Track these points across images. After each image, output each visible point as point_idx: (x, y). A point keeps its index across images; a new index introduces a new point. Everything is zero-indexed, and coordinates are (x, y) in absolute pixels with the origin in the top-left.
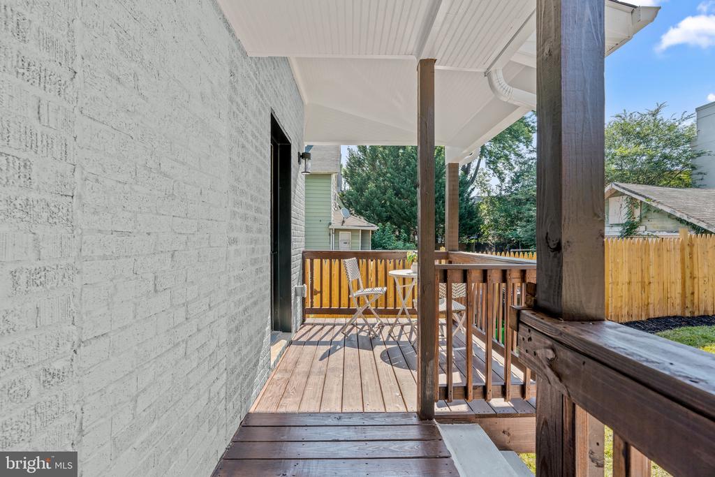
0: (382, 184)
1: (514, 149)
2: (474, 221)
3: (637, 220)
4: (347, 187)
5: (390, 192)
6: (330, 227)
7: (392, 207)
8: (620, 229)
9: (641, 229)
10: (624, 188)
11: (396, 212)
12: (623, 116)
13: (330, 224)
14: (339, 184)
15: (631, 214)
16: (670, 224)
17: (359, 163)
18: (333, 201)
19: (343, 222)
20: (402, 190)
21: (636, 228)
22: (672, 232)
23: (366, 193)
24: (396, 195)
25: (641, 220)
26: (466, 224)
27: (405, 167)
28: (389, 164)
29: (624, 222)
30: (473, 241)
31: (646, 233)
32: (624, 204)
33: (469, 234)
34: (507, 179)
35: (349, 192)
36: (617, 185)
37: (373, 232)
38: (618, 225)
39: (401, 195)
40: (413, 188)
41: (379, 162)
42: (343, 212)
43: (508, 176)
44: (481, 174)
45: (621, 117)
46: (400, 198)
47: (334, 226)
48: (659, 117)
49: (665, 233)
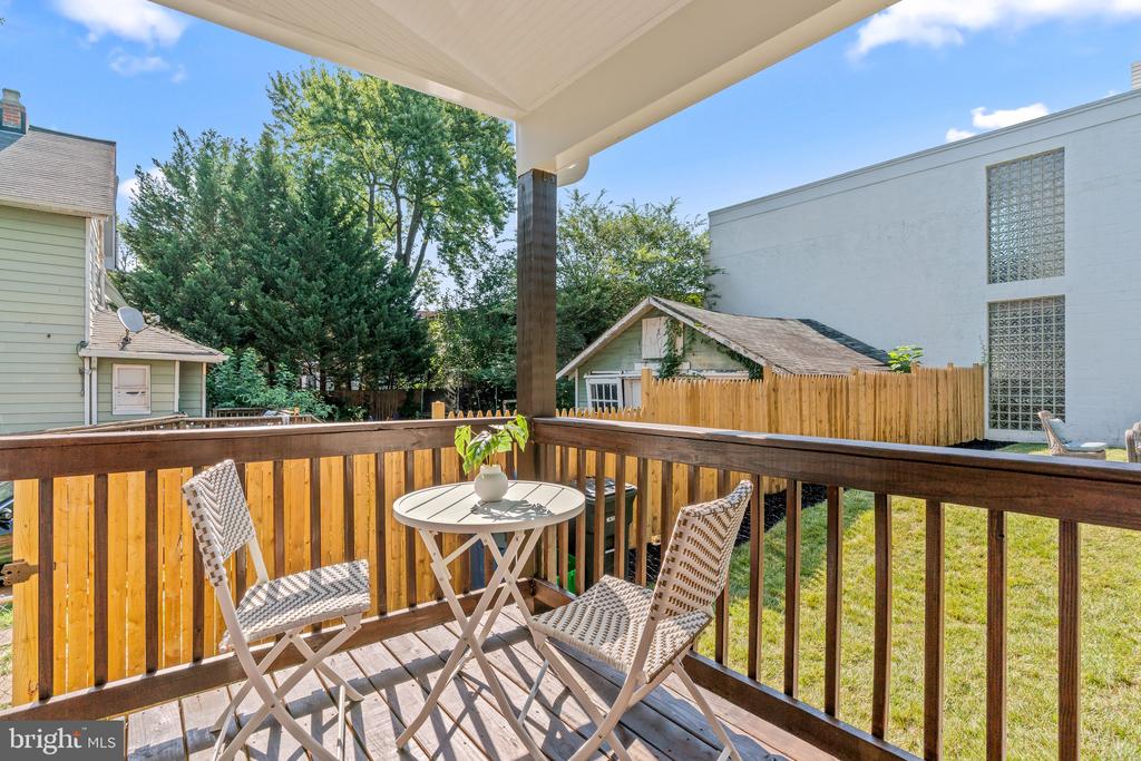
0: (230, 265)
1: (479, 234)
2: (421, 350)
3: (680, 353)
4: (132, 264)
5: (251, 284)
6: (83, 352)
7: (255, 315)
8: (657, 366)
9: (685, 366)
10: (666, 306)
11: (266, 325)
12: (631, 207)
13: (83, 345)
14: (109, 251)
15: (671, 343)
16: (719, 360)
17: (169, 210)
18: (90, 287)
19: (126, 341)
20: (279, 281)
21: (677, 365)
22: (722, 371)
23: (189, 280)
24: (265, 290)
25: (684, 354)
26: (408, 355)
27: (285, 233)
28: (247, 223)
29: (663, 355)
30: (417, 386)
31: (691, 373)
32: (664, 329)
33: (413, 373)
34: (473, 282)
35: (140, 275)
36: (656, 300)
37: (210, 366)
38: (654, 360)
39: (278, 290)
40: (303, 280)
41: (224, 215)
42: (127, 316)
43: (473, 278)
44: (427, 270)
45: (628, 207)
46: (273, 297)
47: (94, 351)
48: (673, 215)
49: (713, 373)
